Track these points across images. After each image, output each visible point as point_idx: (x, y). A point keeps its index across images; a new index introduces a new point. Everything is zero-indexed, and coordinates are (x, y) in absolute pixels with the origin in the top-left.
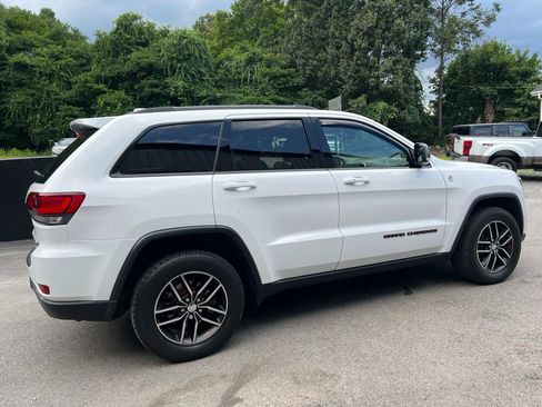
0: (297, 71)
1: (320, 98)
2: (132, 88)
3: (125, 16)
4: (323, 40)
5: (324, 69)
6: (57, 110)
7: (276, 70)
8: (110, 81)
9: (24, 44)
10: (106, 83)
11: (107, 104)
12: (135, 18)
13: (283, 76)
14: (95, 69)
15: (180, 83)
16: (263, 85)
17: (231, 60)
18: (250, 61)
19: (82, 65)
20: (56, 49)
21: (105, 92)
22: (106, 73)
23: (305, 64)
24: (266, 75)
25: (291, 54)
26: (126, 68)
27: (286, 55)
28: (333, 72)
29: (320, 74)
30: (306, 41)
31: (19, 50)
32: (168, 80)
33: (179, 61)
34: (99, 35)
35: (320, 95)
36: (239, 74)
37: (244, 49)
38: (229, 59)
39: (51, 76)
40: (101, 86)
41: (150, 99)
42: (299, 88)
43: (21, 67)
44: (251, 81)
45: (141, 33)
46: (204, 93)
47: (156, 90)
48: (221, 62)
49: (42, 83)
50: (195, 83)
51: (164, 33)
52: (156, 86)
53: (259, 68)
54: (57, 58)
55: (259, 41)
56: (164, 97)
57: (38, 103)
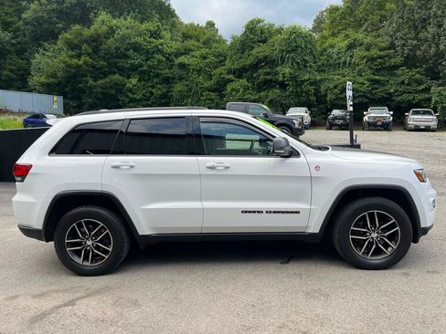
0: (396, 52)
1: (418, 76)
2: (252, 77)
3: (252, 21)
4: (425, 20)
5: (423, 48)
6: (202, 95)
7: (374, 52)
8: (237, 72)
9: (185, 50)
10: (234, 73)
11: (233, 90)
12: (259, 21)
13: (381, 57)
14: (228, 64)
15: (287, 70)
16: (361, 67)
17: (334, 48)
18: (351, 47)
19: (221, 61)
20: (204, 51)
21: (232, 81)
22: (236, 66)
23: (404, 45)
24: (364, 58)
25: (391, 36)
26: (249, 61)
27: (386, 38)
28: (433, 51)
29: (418, 53)
30: (407, 22)
31: (183, 54)
32: (279, 68)
33: (288, 52)
34: (234, 38)
35: (418, 72)
36: (340, 58)
37: (347, 36)
38: (332, 46)
39: (199, 71)
40: (231, 76)
41: (265, 84)
42: (396, 67)
43: (182, 66)
44: (350, 64)
45: (262, 32)
46: (307, 77)
47: (268, 77)
48: (325, 50)
49: (194, 76)
50: (300, 69)
51: (279, 31)
52: (268, 74)
53: (358, 52)
54: (205, 58)
55: (364, 27)
56: (275, 82)
57: (191, 91)
